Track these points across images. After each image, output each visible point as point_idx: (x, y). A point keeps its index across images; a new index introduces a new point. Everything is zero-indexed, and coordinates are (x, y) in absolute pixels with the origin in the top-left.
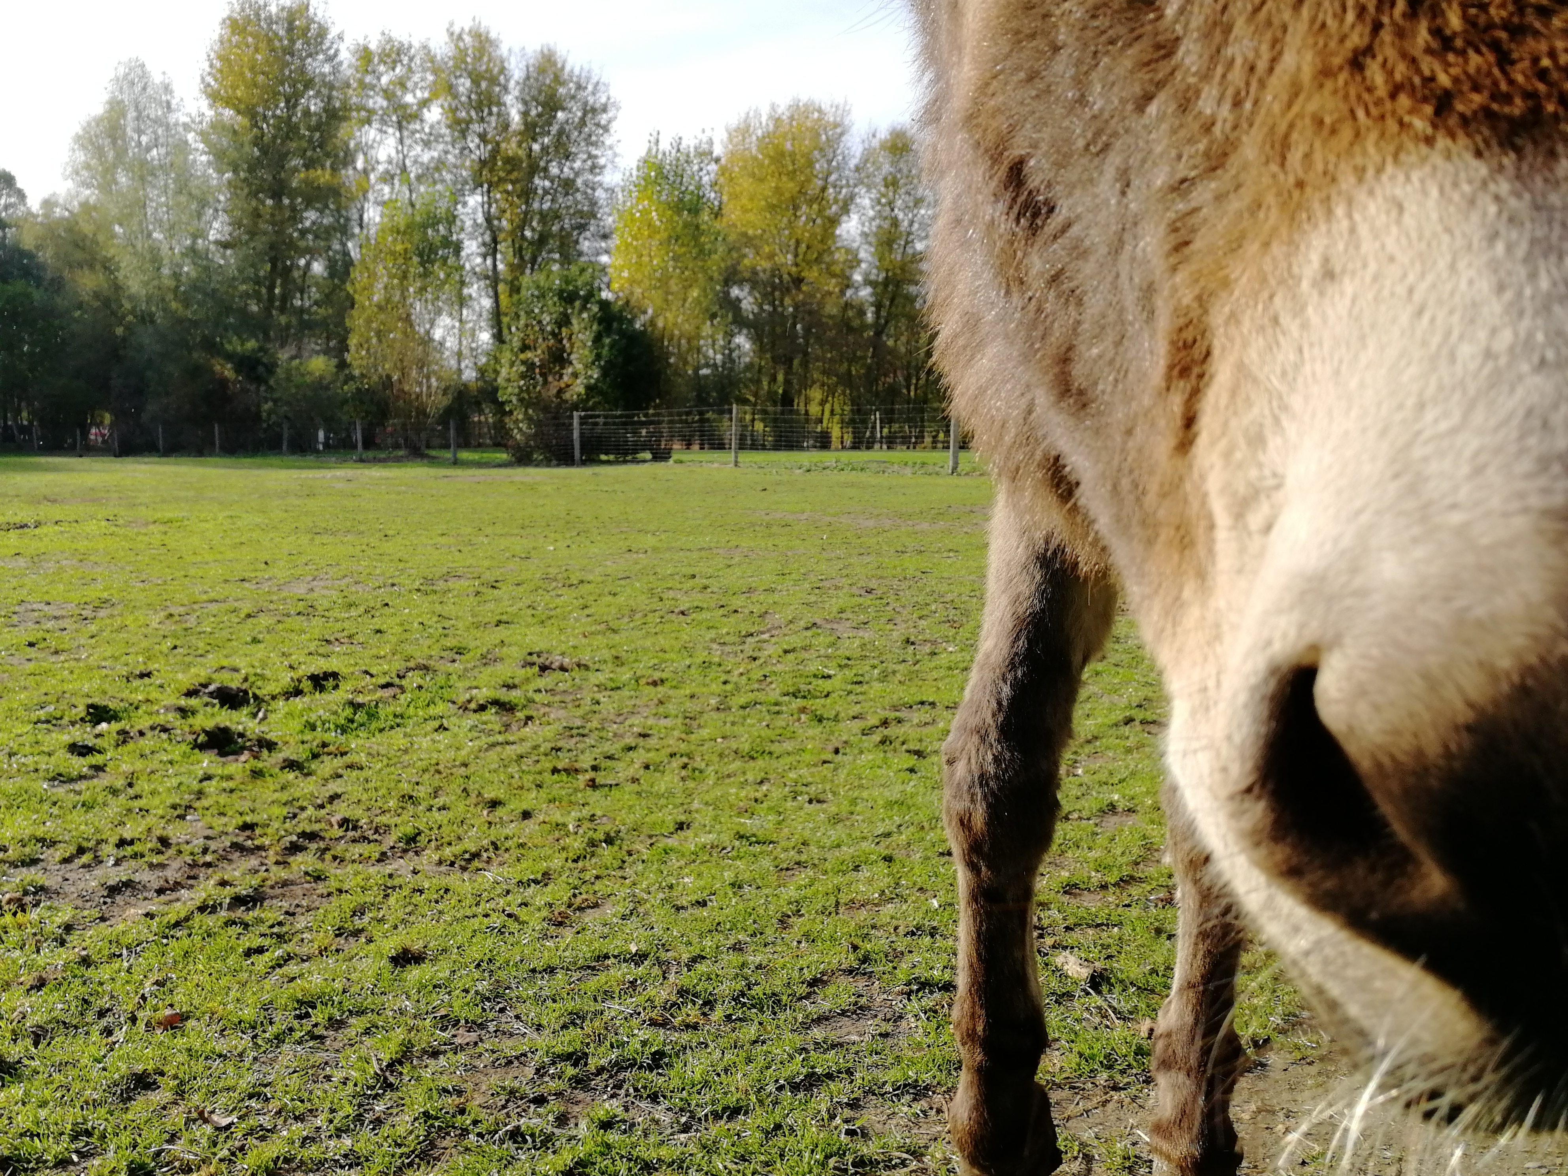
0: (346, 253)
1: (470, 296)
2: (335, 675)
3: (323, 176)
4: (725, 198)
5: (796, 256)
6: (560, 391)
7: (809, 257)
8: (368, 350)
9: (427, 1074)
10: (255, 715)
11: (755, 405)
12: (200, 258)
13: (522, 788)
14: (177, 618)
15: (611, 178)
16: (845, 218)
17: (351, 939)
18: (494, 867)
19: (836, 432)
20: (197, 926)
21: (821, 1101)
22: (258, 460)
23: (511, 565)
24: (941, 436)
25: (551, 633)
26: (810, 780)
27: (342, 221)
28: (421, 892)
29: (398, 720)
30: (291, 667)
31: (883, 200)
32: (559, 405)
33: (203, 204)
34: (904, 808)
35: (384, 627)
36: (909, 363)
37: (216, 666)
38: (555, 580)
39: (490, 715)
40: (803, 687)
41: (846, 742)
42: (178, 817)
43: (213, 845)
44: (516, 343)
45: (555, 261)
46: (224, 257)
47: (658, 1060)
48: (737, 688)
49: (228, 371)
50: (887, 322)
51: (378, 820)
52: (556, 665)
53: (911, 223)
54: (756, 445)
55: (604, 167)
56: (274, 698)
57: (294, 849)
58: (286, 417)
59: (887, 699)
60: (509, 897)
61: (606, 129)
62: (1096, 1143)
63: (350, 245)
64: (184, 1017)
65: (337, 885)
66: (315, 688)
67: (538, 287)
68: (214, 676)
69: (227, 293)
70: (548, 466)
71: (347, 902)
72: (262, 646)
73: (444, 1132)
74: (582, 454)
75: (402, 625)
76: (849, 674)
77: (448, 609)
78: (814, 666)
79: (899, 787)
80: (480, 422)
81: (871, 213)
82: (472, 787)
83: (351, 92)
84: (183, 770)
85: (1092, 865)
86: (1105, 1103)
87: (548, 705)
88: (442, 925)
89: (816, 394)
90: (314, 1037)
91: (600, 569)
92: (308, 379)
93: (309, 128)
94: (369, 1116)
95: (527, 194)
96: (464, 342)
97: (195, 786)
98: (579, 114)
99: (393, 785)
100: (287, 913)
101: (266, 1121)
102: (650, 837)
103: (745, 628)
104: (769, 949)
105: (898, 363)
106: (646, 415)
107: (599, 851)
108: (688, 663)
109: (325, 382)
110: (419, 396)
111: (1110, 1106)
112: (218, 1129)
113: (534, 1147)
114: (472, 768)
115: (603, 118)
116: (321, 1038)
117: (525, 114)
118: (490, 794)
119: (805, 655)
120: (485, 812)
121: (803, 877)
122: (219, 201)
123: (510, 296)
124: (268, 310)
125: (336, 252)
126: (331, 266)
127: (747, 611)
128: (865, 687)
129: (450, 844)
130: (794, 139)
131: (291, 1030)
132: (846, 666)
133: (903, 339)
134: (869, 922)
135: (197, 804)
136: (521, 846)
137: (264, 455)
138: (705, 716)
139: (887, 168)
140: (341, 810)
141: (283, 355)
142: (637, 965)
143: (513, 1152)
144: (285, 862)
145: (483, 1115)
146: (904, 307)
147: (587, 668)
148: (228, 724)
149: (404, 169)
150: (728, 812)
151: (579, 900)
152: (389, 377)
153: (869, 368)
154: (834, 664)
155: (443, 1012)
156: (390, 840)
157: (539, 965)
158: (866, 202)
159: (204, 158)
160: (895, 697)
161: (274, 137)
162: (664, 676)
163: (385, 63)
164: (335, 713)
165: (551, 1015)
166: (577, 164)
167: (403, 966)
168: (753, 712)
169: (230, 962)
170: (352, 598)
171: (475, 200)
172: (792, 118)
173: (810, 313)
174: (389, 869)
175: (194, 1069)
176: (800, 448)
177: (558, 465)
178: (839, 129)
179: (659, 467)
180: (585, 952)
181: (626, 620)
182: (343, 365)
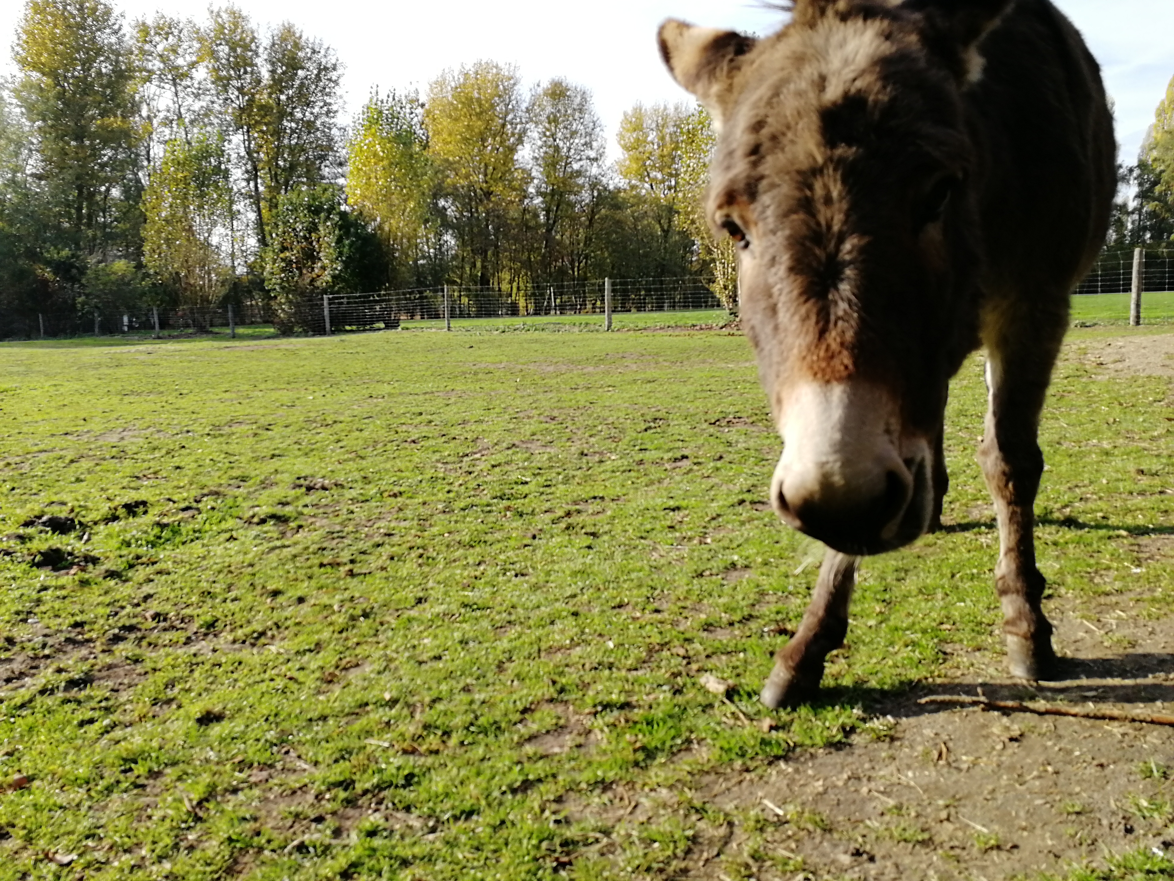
0: (138, 181)
1: (239, 211)
2: (144, 503)
3: (115, 122)
4: (430, 134)
5: (486, 175)
6: (313, 280)
7: (494, 176)
8: (160, 254)
9: (229, 807)
10: (81, 538)
11: (461, 285)
12: (20, 187)
13: (296, 580)
14: (14, 466)
15: (342, 119)
16: (520, 147)
17: (165, 707)
18: (277, 642)
19: (522, 303)
20: (39, 706)
21: (534, 799)
22: (75, 341)
23: (280, 412)
24: (599, 303)
25: (313, 462)
26: (516, 559)
27: (133, 156)
28: (220, 665)
29: (197, 535)
30: (108, 499)
31: (548, 133)
32: (312, 291)
33: (19, 145)
34: (585, 576)
35: (182, 464)
36: (572, 251)
37: (47, 501)
38: (315, 422)
39: (269, 526)
40: (507, 491)
41: (541, 530)
42: (21, 620)
43: (50, 641)
44: (277, 246)
45: (303, 183)
46: (39, 186)
47: (409, 780)
48: (458, 495)
49: (48, 274)
50: (555, 222)
51: (184, 612)
52: (318, 486)
53: (569, 149)
54: (463, 315)
55: (336, 112)
56: (96, 523)
57: (117, 639)
58: (97, 307)
59: (569, 497)
60: (290, 664)
61: (336, 82)
62: (735, 812)
63: (140, 174)
64: (30, 779)
65: (152, 665)
66: (129, 514)
67: (291, 203)
68: (46, 510)
69: (43, 214)
70: (306, 336)
71: (161, 678)
72: (84, 484)
73: (244, 851)
74: (331, 326)
75: (197, 461)
76: (541, 480)
77: (233, 448)
78: (515, 476)
79: (581, 560)
80: (252, 305)
81: (540, 143)
82: (258, 582)
83: (133, 57)
84: (24, 584)
85: (722, 609)
86: (740, 782)
87: (314, 516)
88: (237, 691)
89: (506, 276)
90: (137, 786)
91: (349, 412)
92: (113, 277)
93: (101, 86)
94: (183, 844)
95: (278, 133)
96: (236, 246)
97: (34, 595)
98: (315, 72)
99: (194, 585)
100: (113, 690)
101: (99, 855)
102: (397, 610)
103: (461, 451)
104: (490, 688)
105: (565, 252)
106: (379, 296)
107: (358, 624)
108: (420, 478)
109: (126, 280)
110: (202, 287)
111: (744, 784)
112: (62, 865)
113: (317, 855)
114: (257, 568)
115: (334, 75)
116: (143, 786)
117: (273, 72)
118: (271, 586)
119: (508, 468)
120: (269, 600)
121: (513, 632)
122: (33, 144)
123: (270, 210)
124: (78, 225)
125: (130, 180)
126: (126, 191)
127: (462, 438)
128: (553, 489)
129: (241, 626)
130: (479, 89)
131: (118, 782)
132: (539, 474)
133: (568, 234)
134: (564, 662)
135: (36, 610)
136: (298, 624)
137: (80, 337)
138: (435, 518)
139: (549, 109)
140: (154, 607)
141: (92, 260)
142: (391, 708)
143: (300, 861)
144: (109, 651)
145: (275, 834)
146: (567, 211)
147: (342, 486)
148: (59, 546)
149: (180, 116)
150: (455, 588)
151: (344, 662)
152: (177, 273)
153: (544, 256)
154: (529, 473)
155: (240, 758)
156: (194, 627)
157: (315, 715)
158: (536, 135)
159: (18, 110)
160: (575, 494)
161: (74, 93)
162: (402, 489)
163: (160, 34)
164: (146, 532)
165: (326, 752)
166: (316, 110)
167: (207, 725)
168: (471, 512)
169: (67, 732)
170: (155, 443)
171: (237, 139)
172: (477, 73)
173: (498, 217)
174: (193, 650)
175: (40, 820)
176: (498, 316)
177: (313, 335)
178: (512, 82)
179: (391, 334)
180: (350, 701)
181: (371, 449)
182: (140, 266)
